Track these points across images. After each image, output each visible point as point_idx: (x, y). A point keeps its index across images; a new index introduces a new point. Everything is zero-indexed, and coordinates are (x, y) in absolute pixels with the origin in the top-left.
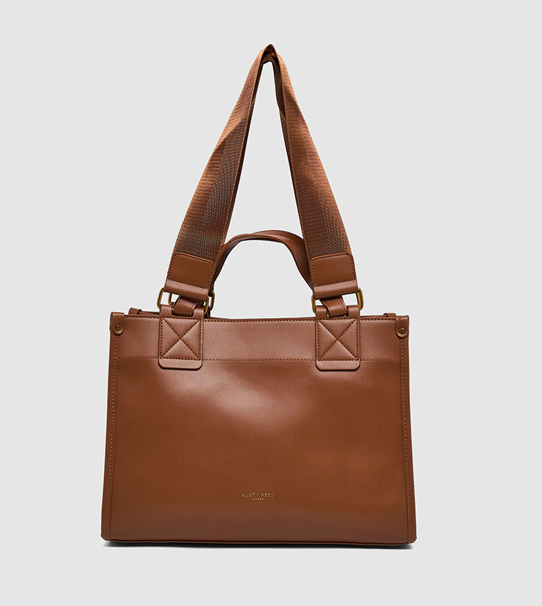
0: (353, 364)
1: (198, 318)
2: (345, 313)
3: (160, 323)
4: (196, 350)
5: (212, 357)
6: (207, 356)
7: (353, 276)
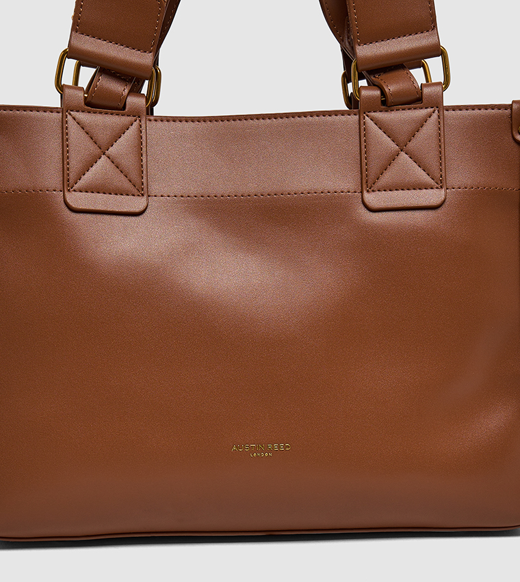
0: (433, 196)
1: (136, 114)
2: (416, 99)
3: (64, 122)
4: (134, 175)
5: (165, 191)
6: (155, 188)
7: (429, 24)
